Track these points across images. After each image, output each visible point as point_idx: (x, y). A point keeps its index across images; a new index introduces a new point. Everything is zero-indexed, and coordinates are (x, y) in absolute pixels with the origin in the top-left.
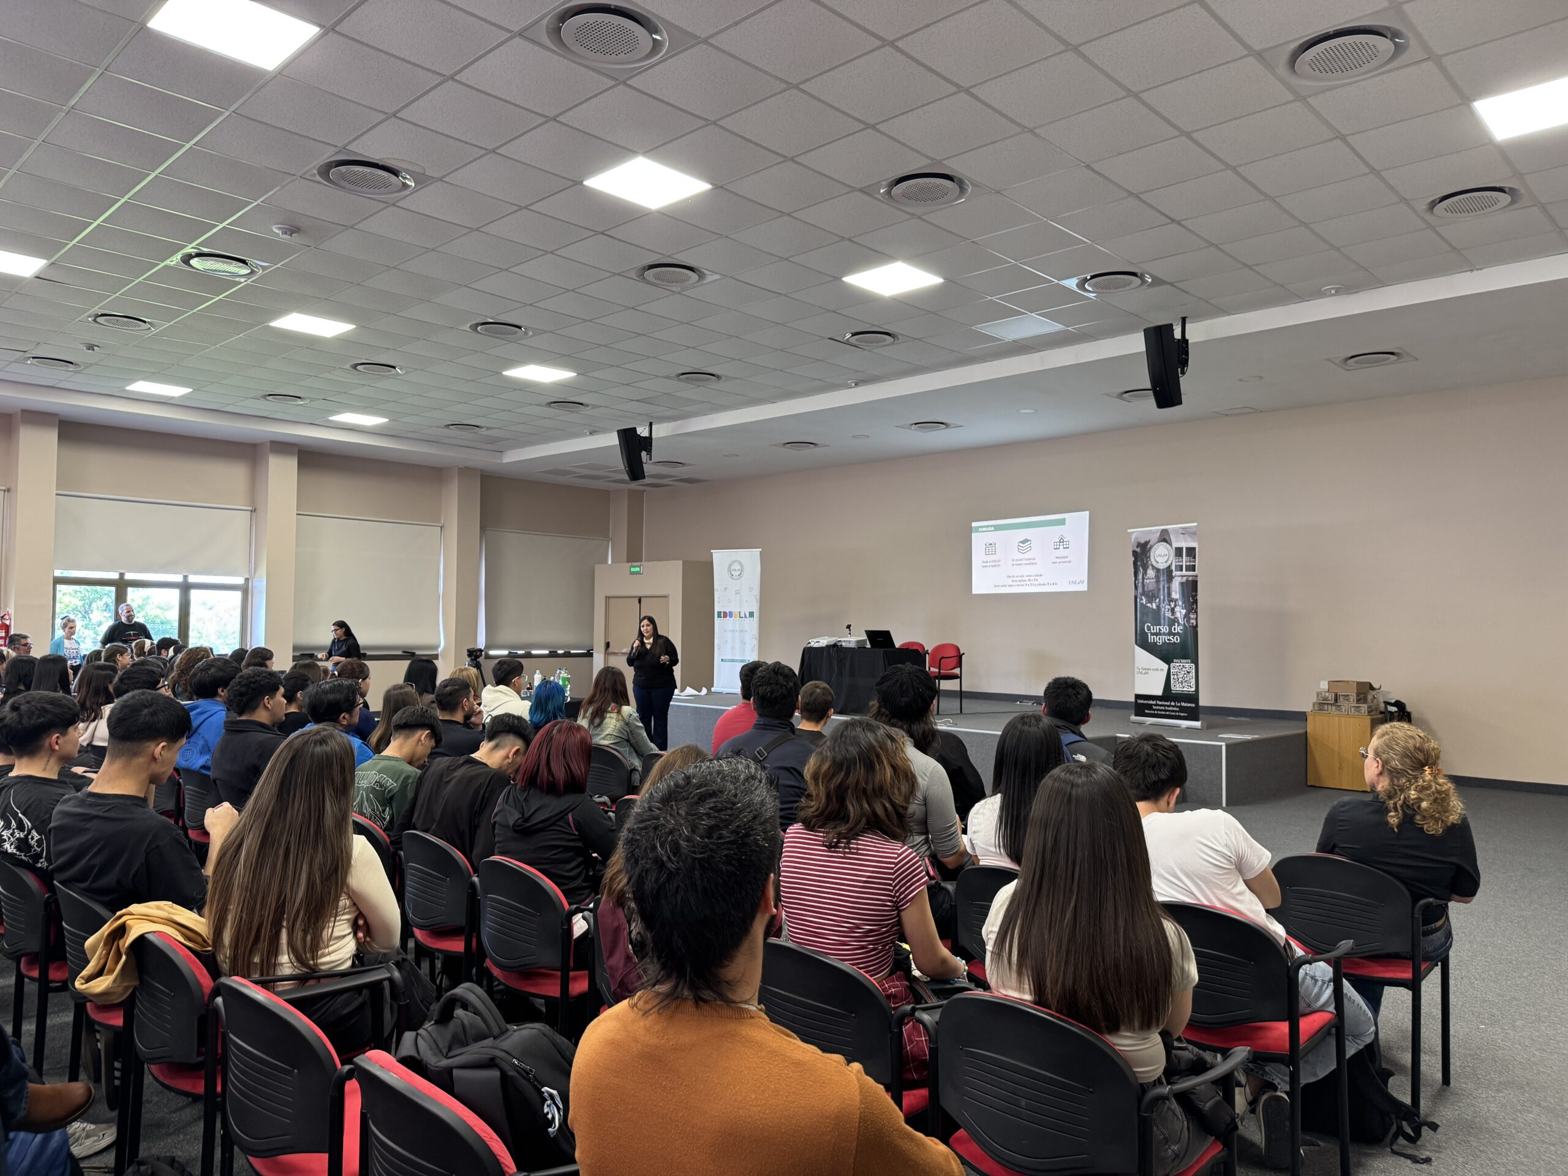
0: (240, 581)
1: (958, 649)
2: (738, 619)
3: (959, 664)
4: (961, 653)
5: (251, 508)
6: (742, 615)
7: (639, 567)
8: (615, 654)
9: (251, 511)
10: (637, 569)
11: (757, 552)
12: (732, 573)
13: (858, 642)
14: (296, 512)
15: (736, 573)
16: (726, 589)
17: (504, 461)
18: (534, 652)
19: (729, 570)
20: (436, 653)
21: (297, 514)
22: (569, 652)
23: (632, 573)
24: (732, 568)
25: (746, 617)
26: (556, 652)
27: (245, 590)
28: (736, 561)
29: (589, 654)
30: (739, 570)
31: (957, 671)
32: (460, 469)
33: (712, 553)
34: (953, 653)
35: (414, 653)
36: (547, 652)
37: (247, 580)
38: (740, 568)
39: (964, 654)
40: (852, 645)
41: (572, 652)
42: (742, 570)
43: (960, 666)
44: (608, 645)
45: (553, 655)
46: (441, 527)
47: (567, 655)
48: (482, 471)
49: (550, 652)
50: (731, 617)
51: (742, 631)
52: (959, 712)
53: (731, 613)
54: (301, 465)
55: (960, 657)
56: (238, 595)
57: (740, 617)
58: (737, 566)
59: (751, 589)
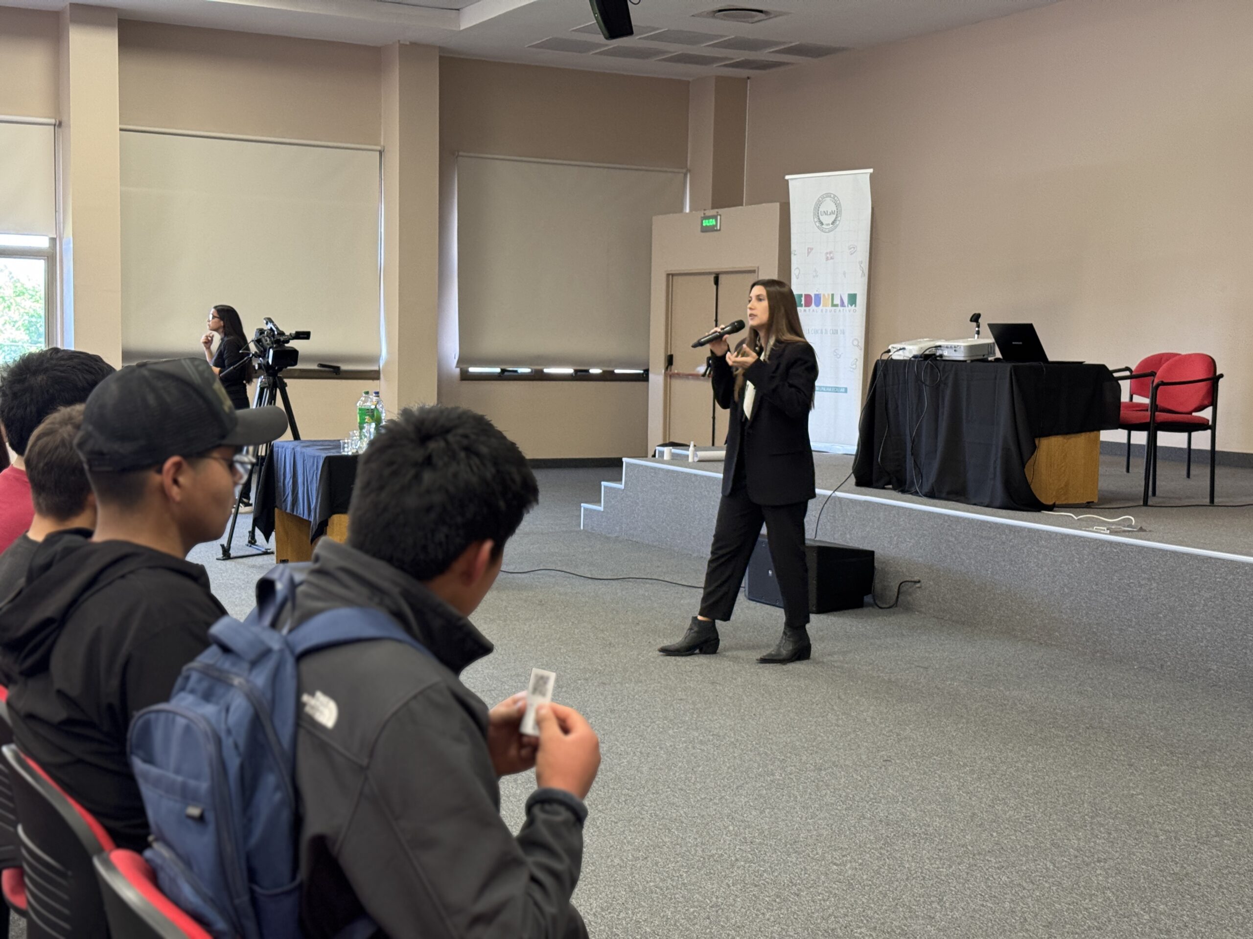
0: (42, 243)
1: (1212, 363)
2: (830, 308)
3: (1212, 399)
4: (1218, 373)
5: (53, 121)
6: (837, 301)
7: (715, 217)
8: (679, 376)
9: (55, 125)
10: (712, 222)
11: (864, 175)
12: (822, 218)
13: (972, 348)
14: (118, 127)
15: (827, 220)
16: (810, 250)
17: (462, 28)
18: (548, 371)
19: (817, 213)
20: (375, 368)
21: (121, 130)
22: (613, 372)
23: (705, 230)
24: (822, 209)
25: (843, 304)
26: (587, 371)
27: (50, 257)
28: (828, 195)
29: (644, 377)
30: (832, 213)
31: (1206, 414)
32: (402, 46)
33: (787, 181)
34: (1200, 373)
35: (338, 368)
36: (570, 371)
37: (53, 240)
38: (834, 208)
39: (1221, 376)
40: (960, 356)
41: (617, 371)
42: (838, 213)
43: (1214, 403)
44: (670, 360)
45: (581, 375)
46: (381, 152)
47: (608, 376)
48: (441, 49)
49: (576, 371)
50: (818, 304)
51: (835, 332)
52: (1207, 501)
53: (818, 297)
54: (124, 44)
55: (1214, 380)
56: (39, 266)
57: (833, 305)
58: (829, 206)
59: (853, 249)
